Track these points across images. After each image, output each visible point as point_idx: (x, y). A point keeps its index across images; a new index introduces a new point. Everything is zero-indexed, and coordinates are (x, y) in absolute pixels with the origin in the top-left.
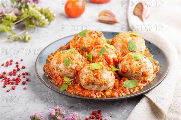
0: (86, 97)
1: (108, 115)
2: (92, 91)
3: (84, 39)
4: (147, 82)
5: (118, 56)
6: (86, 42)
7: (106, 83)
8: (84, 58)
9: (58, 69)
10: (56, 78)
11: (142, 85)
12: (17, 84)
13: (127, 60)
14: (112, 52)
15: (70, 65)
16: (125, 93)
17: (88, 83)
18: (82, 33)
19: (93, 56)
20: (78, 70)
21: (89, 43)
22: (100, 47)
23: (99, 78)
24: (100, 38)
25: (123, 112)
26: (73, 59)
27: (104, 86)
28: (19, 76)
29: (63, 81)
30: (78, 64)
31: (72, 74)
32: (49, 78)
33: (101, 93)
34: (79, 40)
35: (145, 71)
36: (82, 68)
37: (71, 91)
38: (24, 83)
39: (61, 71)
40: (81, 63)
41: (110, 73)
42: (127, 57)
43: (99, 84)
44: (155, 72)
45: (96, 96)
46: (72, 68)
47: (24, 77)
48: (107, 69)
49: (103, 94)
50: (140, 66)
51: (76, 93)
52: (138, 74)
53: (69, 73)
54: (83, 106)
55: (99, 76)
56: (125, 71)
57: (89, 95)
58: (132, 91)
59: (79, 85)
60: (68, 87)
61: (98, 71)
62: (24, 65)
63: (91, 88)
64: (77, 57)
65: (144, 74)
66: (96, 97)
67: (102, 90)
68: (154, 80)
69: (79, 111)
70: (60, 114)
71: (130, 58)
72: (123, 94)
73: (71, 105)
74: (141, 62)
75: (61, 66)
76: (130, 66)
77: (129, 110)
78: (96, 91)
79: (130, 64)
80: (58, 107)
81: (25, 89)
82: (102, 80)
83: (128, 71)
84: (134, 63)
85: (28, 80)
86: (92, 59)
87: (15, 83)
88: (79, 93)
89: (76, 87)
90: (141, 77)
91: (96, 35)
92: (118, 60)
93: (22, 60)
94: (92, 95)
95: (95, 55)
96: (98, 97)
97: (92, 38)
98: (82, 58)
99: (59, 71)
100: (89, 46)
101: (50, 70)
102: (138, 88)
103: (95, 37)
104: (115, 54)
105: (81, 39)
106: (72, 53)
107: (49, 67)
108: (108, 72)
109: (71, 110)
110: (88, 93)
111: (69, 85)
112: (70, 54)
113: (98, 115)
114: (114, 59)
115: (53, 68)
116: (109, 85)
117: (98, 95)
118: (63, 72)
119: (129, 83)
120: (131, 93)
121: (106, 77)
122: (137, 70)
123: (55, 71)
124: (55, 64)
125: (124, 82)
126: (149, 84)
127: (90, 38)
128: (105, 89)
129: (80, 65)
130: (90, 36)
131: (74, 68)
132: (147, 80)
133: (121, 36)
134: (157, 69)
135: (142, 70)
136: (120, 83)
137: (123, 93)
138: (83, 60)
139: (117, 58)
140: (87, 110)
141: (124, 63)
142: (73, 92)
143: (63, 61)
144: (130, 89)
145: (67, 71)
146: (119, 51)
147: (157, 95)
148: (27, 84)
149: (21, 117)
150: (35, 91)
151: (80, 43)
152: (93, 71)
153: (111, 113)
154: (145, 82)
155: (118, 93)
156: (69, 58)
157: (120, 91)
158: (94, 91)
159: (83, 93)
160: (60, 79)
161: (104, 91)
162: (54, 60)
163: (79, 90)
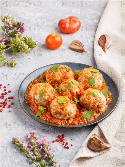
0: (54, 124)
1: (69, 138)
2: (58, 119)
3: (56, 74)
4: (101, 112)
5: (81, 90)
6: (58, 76)
7: (69, 114)
8: (55, 90)
9: (34, 99)
10: (33, 105)
11: (96, 115)
12: (4, 107)
13: (87, 95)
14: (76, 87)
15: (44, 96)
16: (83, 122)
17: (56, 113)
18: (55, 68)
19: (61, 89)
20: (49, 100)
21: (60, 77)
22: (67, 83)
23: (64, 110)
24: (69, 73)
25: (81, 137)
26: (46, 92)
27: (68, 116)
28: (6, 100)
29: (38, 109)
30: (50, 96)
31: (45, 104)
32: (28, 104)
33: (65, 121)
34: (52, 74)
35: (99, 105)
36: (53, 99)
37: (43, 118)
38: (9, 107)
39: (37, 101)
40: (52, 95)
41: (73, 106)
42: (87, 93)
43: (64, 114)
44: (108, 103)
45: (62, 123)
46: (45, 99)
47: (10, 101)
48: (71, 102)
49: (67, 122)
50: (96, 100)
51: (47, 120)
52: (94, 107)
53: (43, 102)
54: (52, 130)
55: (64, 108)
56: (84, 104)
57: (56, 122)
58: (88, 120)
59: (50, 114)
60: (41, 114)
61: (64, 104)
62: (10, 90)
63: (58, 117)
64: (49, 91)
65: (98, 106)
66: (62, 125)
67: (66, 118)
68: (106, 110)
69: (49, 133)
70: (34, 137)
71: (89, 94)
72: (82, 123)
73: (43, 128)
74: (96, 98)
75: (37, 97)
76: (88, 100)
77: (85, 135)
78: (62, 120)
79: (88, 99)
80: (33, 131)
81: (10, 111)
82: (67, 112)
83: (86, 104)
84: (91, 98)
85: (12, 104)
86: (61, 92)
87: (2, 106)
88: (49, 120)
89: (47, 115)
90: (96, 108)
91: (65, 70)
92: (80, 93)
93: (9, 85)
94: (58, 123)
95: (64, 88)
96: (63, 124)
97: (62, 72)
98: (53, 90)
99: (35, 100)
100: (60, 79)
101: (29, 98)
102: (93, 118)
103: (64, 72)
104: (78, 89)
105: (54, 73)
106: (45, 87)
107: (28, 95)
108: (71, 105)
109: (43, 133)
110: (56, 121)
111: (42, 112)
112: (44, 87)
113: (62, 139)
114: (77, 93)
115: (31, 98)
116: (71, 115)
117: (63, 122)
118: (38, 102)
119: (87, 114)
120: (88, 122)
121: (70, 109)
122: (93, 104)
123: (33, 100)
124: (33, 95)
125: (83, 112)
126: (102, 114)
127: (60, 72)
128: (68, 118)
129: (51, 96)
130: (60, 71)
131: (46, 99)
132: (101, 111)
133: (85, 71)
134: (109, 101)
135: (97, 104)
136: (80, 113)
137: (82, 121)
138: (54, 93)
139: (80, 92)
140: (54, 133)
141: (84, 97)
142: (45, 119)
143: (38, 93)
144: (87, 119)
145: (42, 101)
146: (81, 86)
147: (106, 126)
148: (11, 108)
149: (5, 137)
150: (17, 114)
151: (52, 76)
152: (60, 104)
153: (72, 137)
154: (99, 112)
155: (78, 121)
156: (43, 91)
157: (79, 120)
158: (60, 119)
159: (52, 121)
160: (36, 107)
161: (68, 120)
162: (32, 91)
163: (49, 118)
